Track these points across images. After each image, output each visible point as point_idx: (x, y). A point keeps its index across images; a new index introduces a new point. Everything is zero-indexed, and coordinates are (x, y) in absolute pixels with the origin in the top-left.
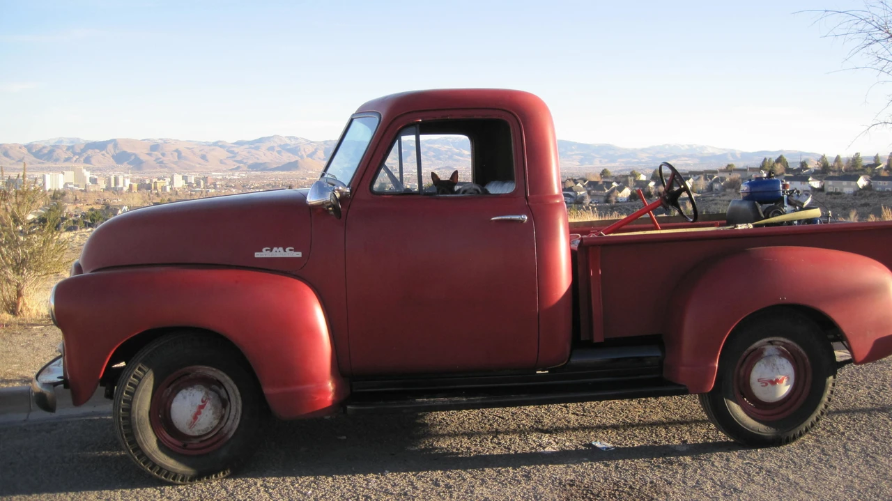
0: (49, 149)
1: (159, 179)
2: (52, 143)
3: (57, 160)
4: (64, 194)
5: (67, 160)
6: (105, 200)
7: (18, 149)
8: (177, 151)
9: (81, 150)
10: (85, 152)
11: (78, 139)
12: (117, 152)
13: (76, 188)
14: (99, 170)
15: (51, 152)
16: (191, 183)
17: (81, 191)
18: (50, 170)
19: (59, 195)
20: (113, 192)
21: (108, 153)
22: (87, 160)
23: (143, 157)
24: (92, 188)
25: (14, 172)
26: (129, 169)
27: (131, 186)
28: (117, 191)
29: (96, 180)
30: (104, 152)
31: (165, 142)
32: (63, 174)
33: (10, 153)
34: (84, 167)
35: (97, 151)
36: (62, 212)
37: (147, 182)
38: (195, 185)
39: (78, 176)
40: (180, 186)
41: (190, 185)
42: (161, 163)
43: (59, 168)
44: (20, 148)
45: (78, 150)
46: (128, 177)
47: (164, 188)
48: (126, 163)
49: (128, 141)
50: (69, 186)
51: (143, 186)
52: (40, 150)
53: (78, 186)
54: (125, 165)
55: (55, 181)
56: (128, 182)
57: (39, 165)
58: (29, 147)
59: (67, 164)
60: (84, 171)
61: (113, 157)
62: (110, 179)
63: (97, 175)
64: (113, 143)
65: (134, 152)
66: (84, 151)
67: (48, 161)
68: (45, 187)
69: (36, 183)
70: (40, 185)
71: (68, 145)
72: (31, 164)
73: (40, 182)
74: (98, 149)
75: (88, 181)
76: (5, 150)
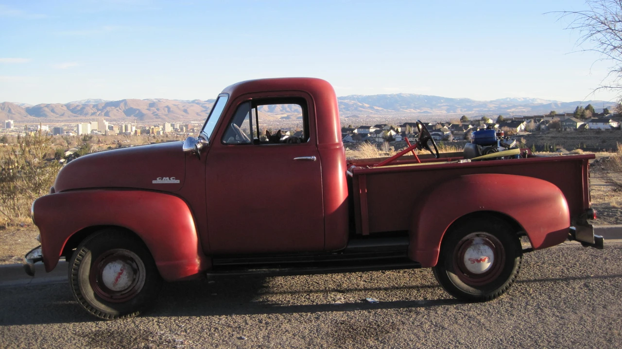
0: (81, 106)
1: (155, 126)
2: (83, 102)
3: (86, 114)
4: (91, 137)
5: (93, 114)
6: (118, 141)
7: (60, 107)
8: (167, 107)
9: (103, 107)
10: (104, 108)
11: (100, 100)
12: (127, 108)
14: (115, 120)
15: (83, 108)
16: (177, 129)
17: (103, 135)
18: (81, 121)
19: (87, 138)
20: (124, 136)
21: (121, 109)
22: (107, 114)
23: (145, 111)
24: (110, 133)
25: (58, 123)
26: (134, 120)
27: (136, 131)
28: (126, 135)
29: (112, 127)
30: (118, 108)
31: (159, 101)
32: (91, 123)
33: (55, 110)
34: (104, 119)
35: (113, 107)
36: (89, 149)
37: (147, 128)
38: (180, 130)
39: (102, 126)
40: (170, 131)
41: (176, 130)
42: (157, 116)
43: (88, 119)
44: (62, 106)
45: (100, 107)
46: (134, 126)
47: (158, 133)
48: (133, 115)
49: (134, 101)
50: (95, 132)
51: (145, 132)
52: (75, 108)
53: (100, 132)
54: (132, 117)
55: (86, 128)
56: (134, 129)
57: (75, 118)
58: (68, 106)
59: (93, 117)
60: (105, 121)
61: (124, 111)
62: (122, 127)
63: (113, 124)
64: (124, 102)
65: (138, 108)
66: (104, 107)
67: (80, 115)
68: (78, 133)
69: (73, 130)
70: (75, 131)
71: (94, 104)
72: (69, 117)
73: (75, 129)
74: (114, 106)
75: (107, 128)
76: (52, 108)
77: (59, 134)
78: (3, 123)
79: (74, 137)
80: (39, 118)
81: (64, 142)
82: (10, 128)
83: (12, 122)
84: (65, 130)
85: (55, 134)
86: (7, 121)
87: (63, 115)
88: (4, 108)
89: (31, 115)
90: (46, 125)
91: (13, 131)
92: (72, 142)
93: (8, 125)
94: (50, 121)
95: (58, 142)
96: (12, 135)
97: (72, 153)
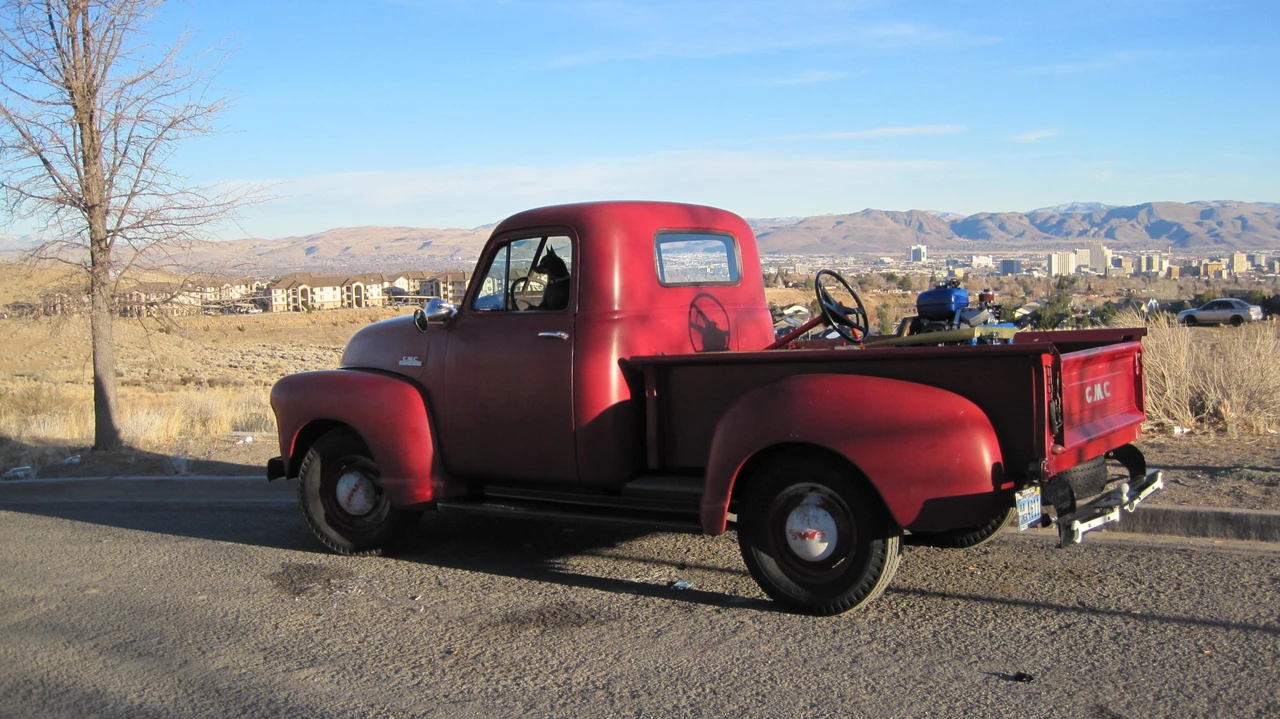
0: (1058, 218)
1: (1212, 260)
2: (1063, 209)
3: (1068, 234)
4: (1073, 281)
5: (1083, 233)
6: (1129, 290)
7: (1017, 219)
8: (1240, 218)
9: (1102, 219)
10: (1106, 222)
11: (1098, 204)
12: (1153, 220)
13: (1092, 272)
14: (1126, 246)
15: (1061, 222)
16: (1260, 266)
17: (1100, 276)
18: (1058, 247)
19: (1066, 283)
20: (1143, 280)
21: (1139, 223)
22: (1110, 234)
23: (1190, 228)
24: (1114, 272)
25: (1011, 250)
26: (1168, 245)
27: (1170, 270)
28: (1149, 277)
29: (1120, 260)
30: (1133, 222)
31: (1223, 204)
32: (1076, 252)
33: (1007, 225)
34: (1104, 244)
35: (1124, 220)
36: (1065, 306)
37: (1194, 264)
38: (1266, 269)
39: (1098, 256)
40: (1244, 270)
41: (1258, 268)
42: (1217, 238)
43: (1071, 245)
44: (1020, 218)
45: (1097, 220)
46: (1166, 258)
47: (1219, 274)
48: (1164, 236)
49: (1168, 205)
50: (1083, 270)
51: (1188, 270)
52: (1046, 221)
53: (1095, 270)
54: (1164, 240)
55: (1066, 262)
56: (1166, 264)
57: (1044, 241)
58: (1032, 217)
59: (1079, 240)
60: (1105, 248)
61: (1147, 228)
62: (1140, 260)
63: (1122, 254)
64: (1146, 209)
65: (1177, 221)
66: (1105, 220)
67: (1056, 235)
68: (1050, 271)
69: (1039, 266)
70: (1044, 269)
71: (1084, 212)
72: (1033, 239)
73: (1045, 264)
74: (1126, 217)
75: (1109, 263)
76: (1001, 222)
77: (1012, 273)
78: (908, 251)
79: (1039, 279)
80: (975, 242)
81: (1018, 290)
82: (920, 260)
83: (924, 249)
84: (1024, 266)
85: (1005, 273)
86: (914, 248)
87: (1021, 235)
88: (910, 222)
89: (960, 236)
90: (987, 256)
91: (924, 266)
92: (1035, 289)
93: (917, 255)
94: (996, 247)
95: (1007, 289)
96: (921, 275)
97: (1028, 313)
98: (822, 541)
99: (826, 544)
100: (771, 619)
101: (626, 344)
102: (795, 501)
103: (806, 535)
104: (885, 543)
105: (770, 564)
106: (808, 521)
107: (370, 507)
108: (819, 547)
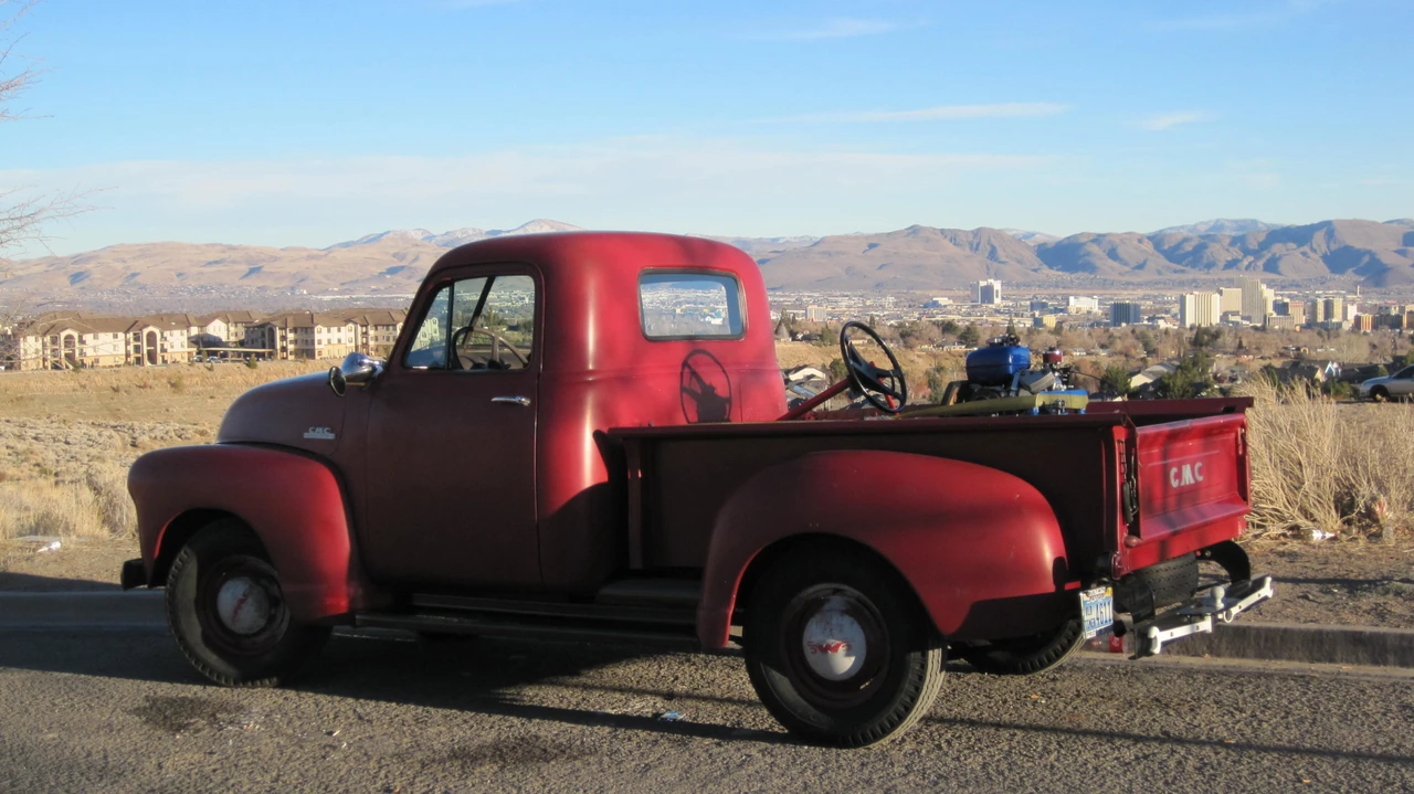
0: (1194, 243)
2: (1203, 229)
3: (1210, 266)
4: (1216, 335)
5: (1232, 264)
6: (1298, 349)
7: (1136, 243)
9: (1260, 244)
10: (1265, 248)
11: (1254, 222)
12: (1334, 247)
13: (1245, 322)
14: (1294, 285)
15: (1200, 248)
17: (1256, 328)
18: (1195, 285)
19: (1206, 337)
20: (1319, 334)
21: (1315, 251)
22: (1271, 266)
23: (1389, 258)
24: (1277, 322)
25: (1126, 289)
26: (1356, 284)
27: (1358, 320)
28: (1327, 330)
29: (1285, 305)
30: (1306, 248)
32: (1221, 293)
33: (1120, 251)
34: (1263, 281)
35: (1292, 245)
36: (1204, 371)
37: (1394, 312)
39: (1252, 300)
43: (1214, 281)
44: (1140, 241)
45: (1253, 245)
46: (1353, 302)
48: (1350, 270)
49: (1357, 225)
50: (1231, 318)
51: (1384, 320)
52: (1178, 246)
53: (1248, 318)
54: (1349, 276)
55: (1207, 307)
56: (1353, 311)
57: (1175, 276)
58: (1157, 240)
59: (1231, 274)
60: (1264, 287)
61: (1325, 258)
62: (1314, 305)
63: (1289, 296)
64: (1325, 229)
65: (1369, 247)
66: (1264, 246)
67: (1193, 267)
68: (1183, 320)
69: (1167, 312)
70: (1174, 316)
71: (1233, 234)
72: (1159, 273)
73: (1175, 309)
74: (1294, 242)
75: (1270, 309)
76: (1112, 247)
77: (1128, 322)
78: (974, 288)
79: (1166, 332)
80: (1073, 276)
81: (1135, 348)
82: (991, 301)
83: (997, 285)
84: (1145, 312)
85: (1117, 322)
86: (983, 284)
87: (1141, 267)
88: (978, 244)
89: (1051, 268)
90: (1091, 296)
91: (998, 311)
92: (1160, 347)
93: (988, 294)
94: (1105, 284)
95: (1119, 345)
96: (994, 324)
97: (1149, 381)
98: (848, 654)
99: (853, 659)
100: (784, 753)
101: (604, 411)
102: (814, 607)
103: (829, 647)
104: (925, 656)
105: (783, 684)
106: (831, 630)
107: (262, 623)
108: (844, 662)
